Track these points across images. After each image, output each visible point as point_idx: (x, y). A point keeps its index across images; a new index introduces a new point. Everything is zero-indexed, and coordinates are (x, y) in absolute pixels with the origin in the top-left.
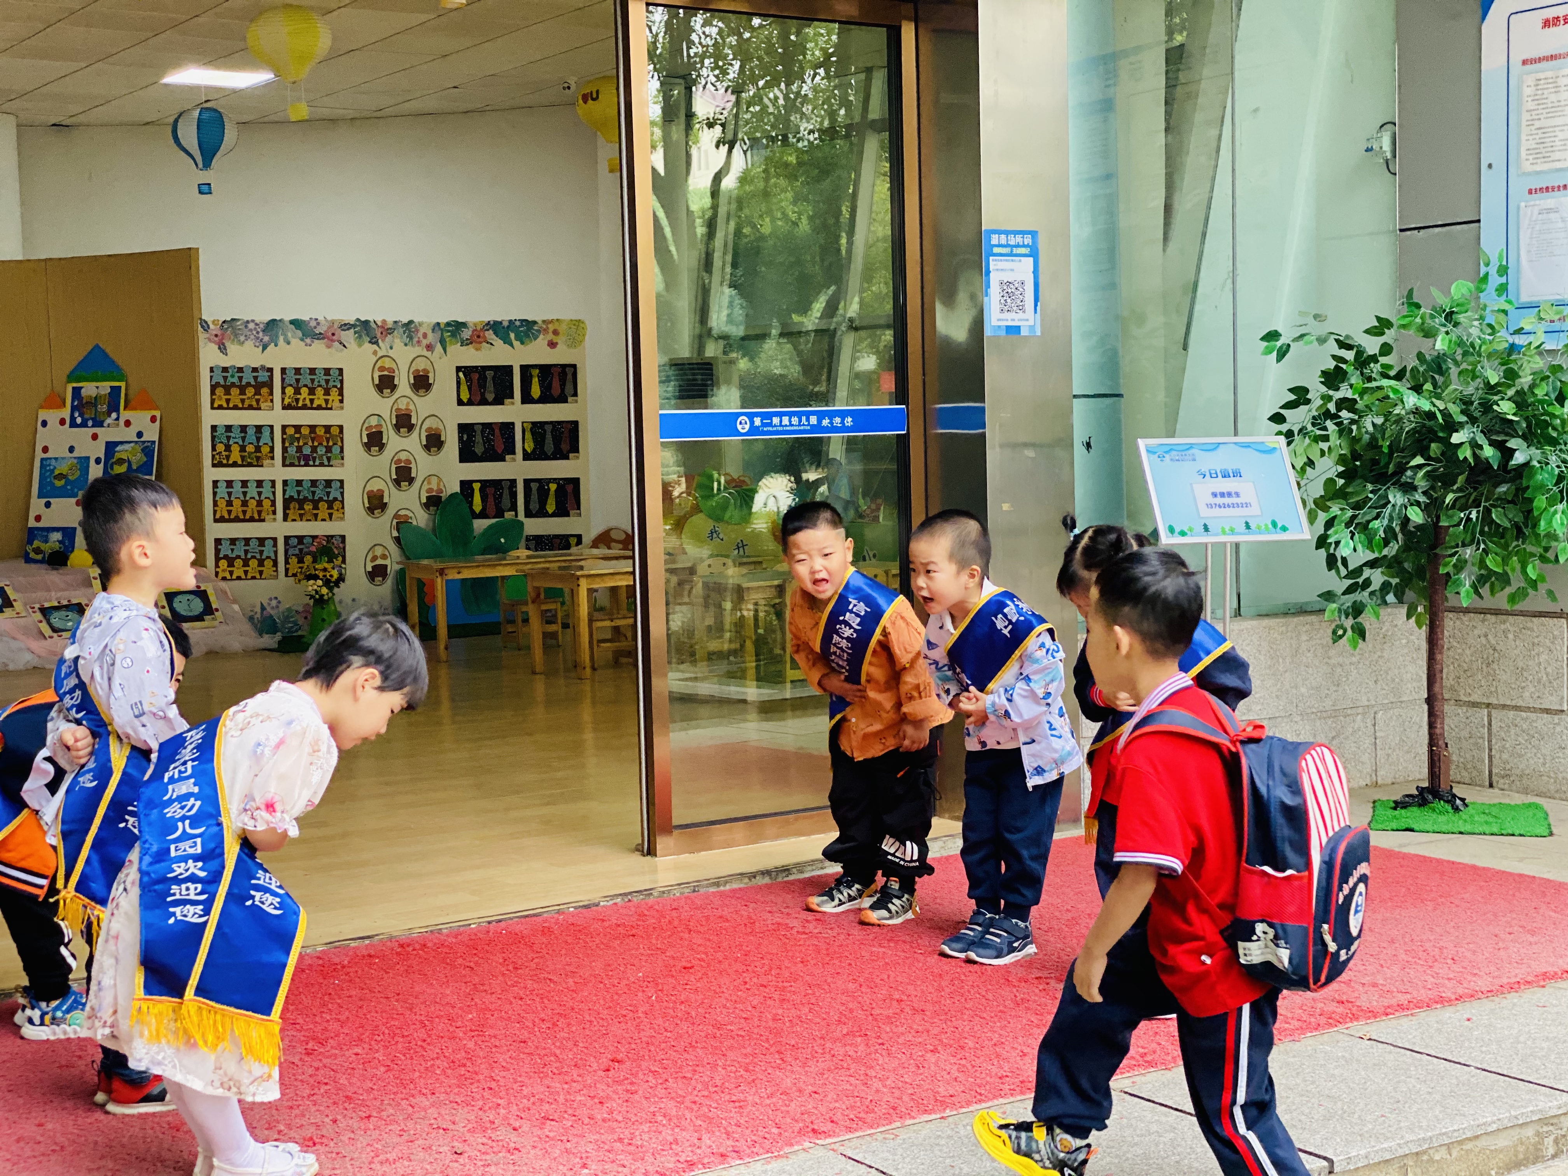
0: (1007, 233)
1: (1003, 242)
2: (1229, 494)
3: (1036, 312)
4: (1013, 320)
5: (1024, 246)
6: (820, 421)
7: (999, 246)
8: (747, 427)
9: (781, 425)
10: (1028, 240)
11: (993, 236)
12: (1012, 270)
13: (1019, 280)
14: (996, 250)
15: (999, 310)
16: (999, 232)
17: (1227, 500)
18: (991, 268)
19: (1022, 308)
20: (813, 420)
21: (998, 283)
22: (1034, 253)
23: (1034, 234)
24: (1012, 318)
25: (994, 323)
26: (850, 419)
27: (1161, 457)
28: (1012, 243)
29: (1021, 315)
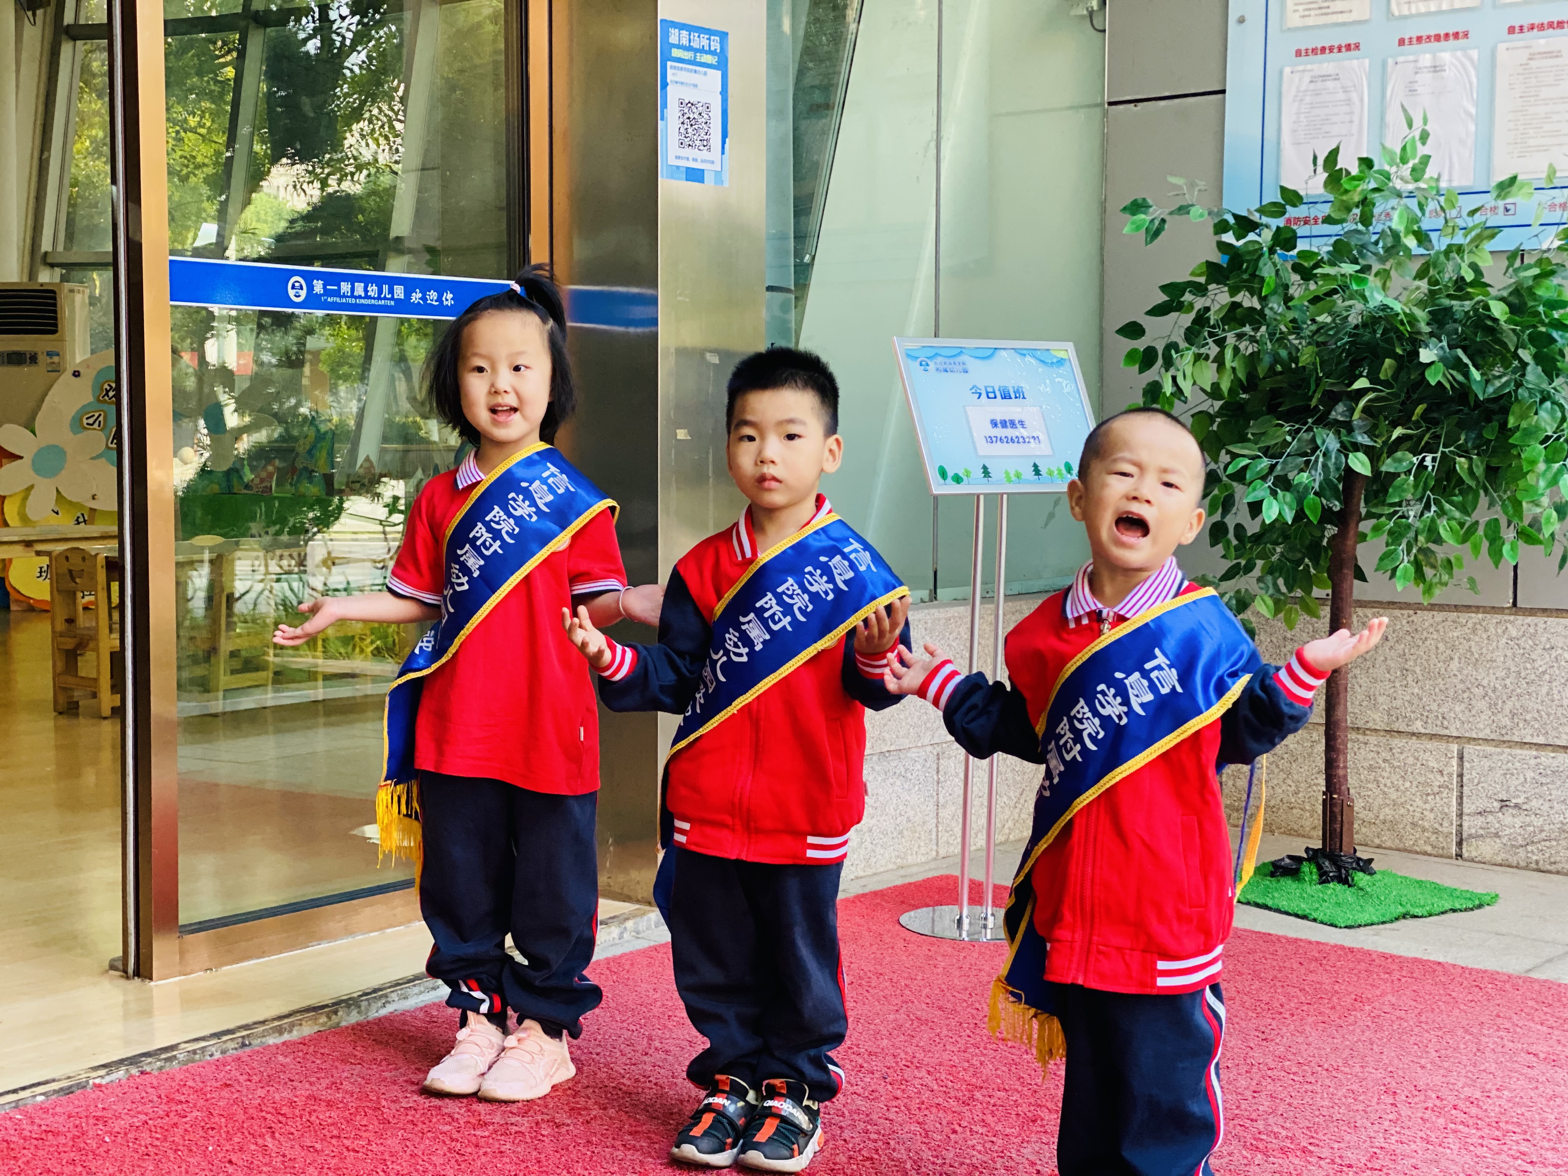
0: (690, 29)
1: (685, 42)
2: (1013, 424)
3: (723, 153)
4: (695, 160)
5: (710, 52)
6: (408, 293)
7: (678, 47)
8: (303, 293)
9: (352, 296)
10: (716, 46)
11: (672, 30)
12: (695, 86)
13: (703, 101)
14: (676, 53)
15: (677, 144)
16: (682, 27)
17: (1009, 432)
18: (670, 78)
19: (706, 144)
20: (399, 292)
21: (677, 103)
22: (722, 65)
23: (723, 36)
24: (694, 158)
25: (672, 161)
26: (450, 296)
27: (924, 365)
28: (695, 45)
29: (705, 154)
